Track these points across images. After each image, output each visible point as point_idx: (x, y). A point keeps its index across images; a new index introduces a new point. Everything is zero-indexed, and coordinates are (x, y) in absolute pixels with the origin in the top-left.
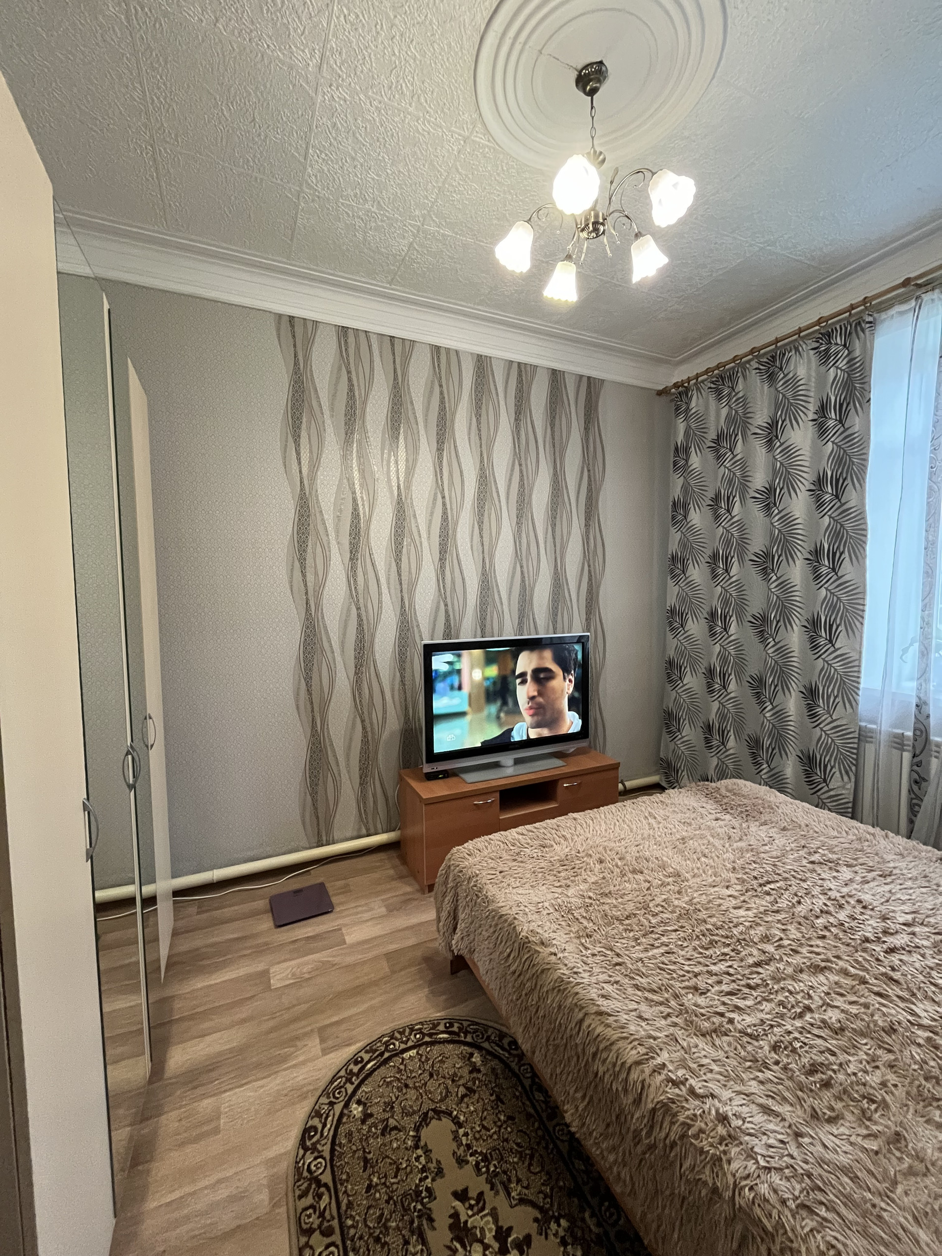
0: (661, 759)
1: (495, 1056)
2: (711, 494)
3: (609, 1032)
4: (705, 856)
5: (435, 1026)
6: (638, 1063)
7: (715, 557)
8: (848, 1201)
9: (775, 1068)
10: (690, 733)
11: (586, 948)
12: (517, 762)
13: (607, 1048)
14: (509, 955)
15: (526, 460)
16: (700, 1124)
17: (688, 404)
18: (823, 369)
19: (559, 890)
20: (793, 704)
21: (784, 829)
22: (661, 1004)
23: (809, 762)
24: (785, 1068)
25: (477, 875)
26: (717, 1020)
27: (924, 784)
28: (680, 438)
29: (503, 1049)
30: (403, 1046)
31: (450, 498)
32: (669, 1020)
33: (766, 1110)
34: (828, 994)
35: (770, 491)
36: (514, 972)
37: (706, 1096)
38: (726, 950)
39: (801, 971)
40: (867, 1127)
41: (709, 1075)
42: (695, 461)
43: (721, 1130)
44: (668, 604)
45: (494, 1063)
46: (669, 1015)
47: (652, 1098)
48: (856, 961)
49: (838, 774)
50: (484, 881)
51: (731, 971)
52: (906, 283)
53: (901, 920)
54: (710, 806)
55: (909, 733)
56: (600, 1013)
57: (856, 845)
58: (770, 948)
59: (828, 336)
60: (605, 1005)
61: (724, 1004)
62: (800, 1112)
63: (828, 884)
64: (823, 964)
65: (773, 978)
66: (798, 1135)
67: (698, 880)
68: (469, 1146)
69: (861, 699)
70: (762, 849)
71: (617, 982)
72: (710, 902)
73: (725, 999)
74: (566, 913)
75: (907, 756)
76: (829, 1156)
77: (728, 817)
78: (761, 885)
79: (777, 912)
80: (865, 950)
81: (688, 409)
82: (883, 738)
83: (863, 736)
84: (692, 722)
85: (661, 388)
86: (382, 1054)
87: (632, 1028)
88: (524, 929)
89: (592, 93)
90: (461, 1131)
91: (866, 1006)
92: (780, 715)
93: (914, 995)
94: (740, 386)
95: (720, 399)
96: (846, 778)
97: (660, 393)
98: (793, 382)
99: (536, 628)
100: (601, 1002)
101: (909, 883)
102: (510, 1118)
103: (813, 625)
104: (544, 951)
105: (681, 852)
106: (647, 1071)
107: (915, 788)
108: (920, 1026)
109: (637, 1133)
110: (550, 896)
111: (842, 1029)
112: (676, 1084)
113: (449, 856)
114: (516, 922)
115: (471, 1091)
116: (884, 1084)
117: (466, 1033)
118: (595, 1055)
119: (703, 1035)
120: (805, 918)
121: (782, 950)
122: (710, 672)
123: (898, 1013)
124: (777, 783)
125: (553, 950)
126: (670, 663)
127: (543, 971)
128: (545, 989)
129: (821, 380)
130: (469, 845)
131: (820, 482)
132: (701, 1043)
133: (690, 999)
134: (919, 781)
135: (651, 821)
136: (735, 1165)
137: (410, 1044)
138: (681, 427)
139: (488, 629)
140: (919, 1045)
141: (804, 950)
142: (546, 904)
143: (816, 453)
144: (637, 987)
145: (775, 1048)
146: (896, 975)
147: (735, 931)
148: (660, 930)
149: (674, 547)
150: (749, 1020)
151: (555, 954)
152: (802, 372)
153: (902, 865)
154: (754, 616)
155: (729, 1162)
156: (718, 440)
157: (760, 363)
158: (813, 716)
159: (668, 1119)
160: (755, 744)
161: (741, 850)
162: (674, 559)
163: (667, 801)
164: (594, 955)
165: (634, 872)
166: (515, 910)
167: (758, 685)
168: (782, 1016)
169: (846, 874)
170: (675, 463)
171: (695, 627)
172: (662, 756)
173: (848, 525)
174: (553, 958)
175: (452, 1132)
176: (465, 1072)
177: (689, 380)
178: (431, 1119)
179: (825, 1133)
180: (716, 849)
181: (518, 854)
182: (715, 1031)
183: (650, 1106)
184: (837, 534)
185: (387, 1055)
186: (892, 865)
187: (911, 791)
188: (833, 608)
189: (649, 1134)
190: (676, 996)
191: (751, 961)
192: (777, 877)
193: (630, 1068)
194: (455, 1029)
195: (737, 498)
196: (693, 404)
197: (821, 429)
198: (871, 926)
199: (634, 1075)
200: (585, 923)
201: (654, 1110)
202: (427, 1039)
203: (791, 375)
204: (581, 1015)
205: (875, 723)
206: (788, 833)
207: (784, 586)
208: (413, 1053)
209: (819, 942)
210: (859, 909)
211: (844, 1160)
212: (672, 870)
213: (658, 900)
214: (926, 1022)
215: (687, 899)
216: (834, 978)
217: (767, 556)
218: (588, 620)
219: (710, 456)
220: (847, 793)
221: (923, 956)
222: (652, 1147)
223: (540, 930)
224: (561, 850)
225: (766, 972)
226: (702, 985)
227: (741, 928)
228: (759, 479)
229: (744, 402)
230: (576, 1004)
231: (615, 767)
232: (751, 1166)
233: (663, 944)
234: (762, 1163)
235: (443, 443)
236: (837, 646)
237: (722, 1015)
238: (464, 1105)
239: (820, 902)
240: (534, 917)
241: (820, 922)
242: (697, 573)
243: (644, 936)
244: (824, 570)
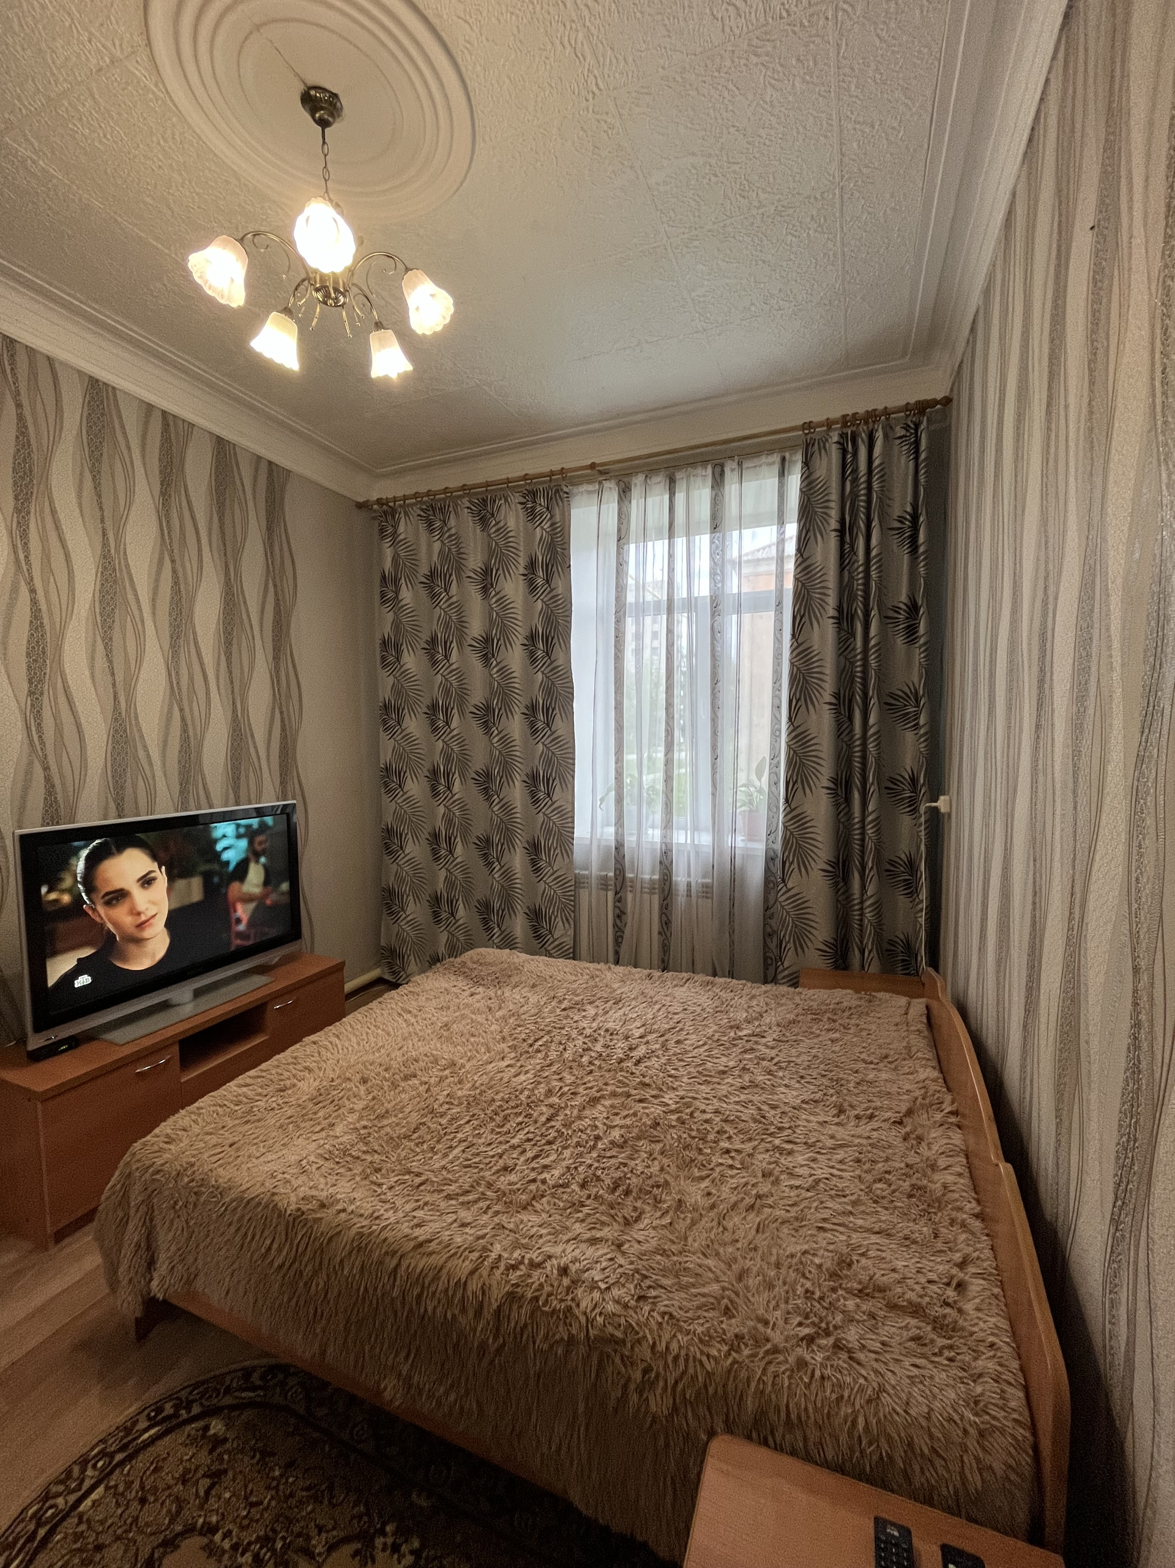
0: (383, 948)
1: (241, 1407)
2: (425, 636)
3: (434, 1260)
4: (473, 1035)
5: (128, 1430)
6: (472, 1273)
7: (433, 707)
8: (665, 1272)
9: (588, 1202)
10: (415, 910)
11: (380, 1185)
12: (198, 994)
13: (437, 1277)
14: (269, 1248)
15: (182, 557)
16: (547, 1289)
17: (395, 527)
18: (530, 525)
19: (323, 1134)
20: (518, 860)
21: (534, 986)
22: (479, 1199)
23: (536, 916)
24: (596, 1197)
25: (193, 1165)
26: (533, 1187)
27: (623, 917)
28: (388, 565)
29: (254, 1389)
30: (72, 1498)
31: (47, 593)
32: (490, 1212)
33: (593, 1241)
34: (608, 1118)
35: (487, 640)
36: (280, 1267)
37: (544, 1261)
38: (520, 1119)
39: (584, 1108)
40: (660, 1209)
41: (541, 1241)
42: (406, 595)
43: (566, 1281)
44: (382, 761)
45: (248, 1415)
46: (488, 1208)
47: (497, 1295)
48: (619, 1081)
49: (560, 923)
50: (206, 1168)
51: (531, 1136)
52: (593, 466)
53: (637, 1035)
54: (461, 983)
55: (611, 874)
56: (421, 1245)
57: (591, 983)
58: (554, 1100)
59: (534, 494)
60: (422, 1234)
61: (533, 1169)
62: (616, 1226)
63: (582, 1024)
64: (598, 1095)
65: (564, 1125)
66: (619, 1246)
67: (474, 1062)
68: (235, 1547)
69: (576, 848)
70: (522, 1011)
71: (426, 1204)
72: (492, 1079)
73: (534, 1165)
74: (341, 1157)
75: (611, 894)
76: (645, 1247)
77: (481, 989)
78: (531, 1046)
79: (550, 1065)
80: (621, 1070)
81: (395, 534)
82: (594, 881)
83: (579, 882)
84: (417, 898)
85: (361, 500)
86: (32, 1537)
87: (458, 1240)
88: (290, 1201)
89: (324, 124)
90: (218, 1537)
91: (635, 1114)
92: (508, 875)
93: (661, 1090)
94: (452, 522)
95: (432, 531)
96: (567, 925)
97: (360, 506)
98: (503, 531)
99: (208, 797)
100: (417, 1232)
101: (634, 1003)
102: (289, 1465)
103: (533, 780)
104: (327, 1214)
105: (449, 1039)
106: (485, 1273)
107: (618, 922)
108: (672, 1112)
109: (483, 1347)
110: (314, 1146)
111: (625, 1142)
112: (514, 1267)
113: (127, 1158)
114: (276, 1198)
115: (216, 1476)
116: (662, 1169)
117: (188, 1408)
118: (419, 1296)
119: (525, 1208)
120: (574, 1061)
121: (565, 1098)
122: (435, 838)
123: (657, 1110)
124: (508, 943)
125: (339, 1207)
126: (389, 832)
127: (330, 1240)
128: (338, 1259)
129: (530, 537)
130: (165, 1128)
131: (532, 637)
132: (524, 1216)
133: (503, 1182)
134: (620, 915)
135: (407, 1016)
136: (583, 1305)
137: (87, 1484)
138: (388, 553)
140: (674, 1127)
141: (581, 1089)
142: (312, 1158)
143: (528, 609)
144: (449, 1197)
145: (583, 1186)
146: (647, 1080)
147: (523, 1097)
148: (452, 1129)
149: (385, 692)
150: (556, 1173)
151: (344, 1210)
152: (511, 523)
153: (625, 989)
154: (477, 773)
155: (578, 1305)
156: (432, 575)
157: (470, 502)
158: (537, 870)
159: (515, 1307)
160: (485, 909)
161: (504, 1017)
162: (386, 707)
163: (417, 990)
164: (391, 1188)
165: (406, 1078)
166: (269, 1184)
167: (485, 845)
168: (581, 1155)
169: (591, 1011)
170: (383, 595)
171: (416, 787)
172: (383, 943)
173: (558, 683)
174: (343, 1215)
175: (203, 1548)
176: (204, 1458)
177: (395, 499)
178: (161, 1559)
179: (637, 1233)
180: (482, 1025)
181: (250, 1111)
182: (534, 1198)
183: (495, 1306)
184: (549, 690)
185: (42, 1532)
186: (619, 992)
187: (615, 925)
188: (549, 763)
189: (495, 1338)
190: (489, 1185)
191: (543, 1119)
192: (542, 1033)
193: (465, 1283)
194: (168, 1409)
195: (454, 644)
196: (401, 528)
197: (532, 587)
198: (620, 1046)
199: (474, 1285)
200: (369, 1158)
201: (499, 1308)
202: (119, 1457)
203: (502, 524)
204: (394, 1262)
205: (586, 869)
206: (538, 989)
207: (505, 740)
208: (101, 1489)
209: (590, 1078)
210: (608, 1037)
211: (654, 1243)
212: (444, 1062)
213: (441, 1099)
214: (673, 1107)
215: (469, 1085)
216: (607, 1103)
217: (488, 709)
218: (283, 783)
219: (423, 593)
220: (568, 940)
221: (658, 1057)
222: (499, 1351)
223: (314, 1192)
224: (308, 1086)
225: (557, 1124)
226: (510, 1163)
227: (526, 1093)
228: (476, 627)
229: (457, 539)
230: (387, 1253)
231: (339, 968)
232: (596, 1295)
233: (460, 1142)
234: (603, 1286)
236: (554, 799)
237: (534, 1181)
238: (212, 1500)
239: (580, 1042)
240: (299, 1182)
241: (585, 1059)
242: (414, 725)
243: (438, 1142)
244: (540, 725)
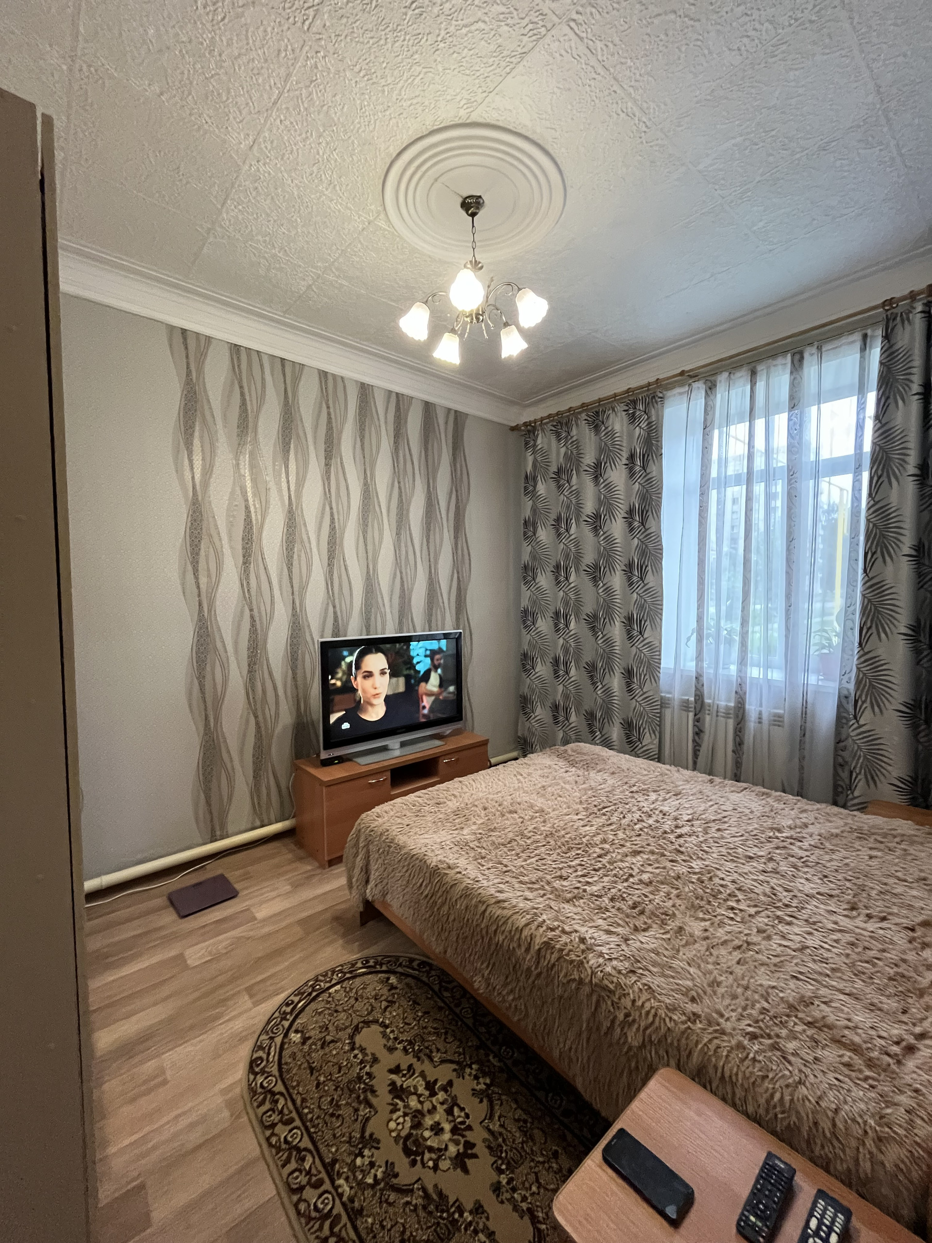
0: (519, 737)
1: (407, 975)
2: (553, 516)
3: (505, 912)
4: (560, 796)
5: (353, 965)
6: (527, 925)
7: (558, 567)
8: (655, 964)
9: (611, 910)
10: (541, 713)
11: (483, 866)
12: (403, 744)
13: (505, 923)
14: (421, 885)
15: (404, 479)
16: (569, 947)
17: (535, 441)
18: (631, 426)
19: (456, 832)
20: (616, 682)
21: (613, 773)
22: (540, 889)
23: (628, 726)
24: (619, 909)
25: (388, 831)
26: (576, 891)
27: (702, 735)
28: (529, 468)
29: (414, 969)
30: (328, 985)
31: (338, 508)
32: (545, 897)
33: (609, 932)
34: (642, 865)
35: (597, 516)
36: (426, 896)
37: (571, 932)
38: (579, 852)
39: (627, 856)
40: (664, 929)
41: (573, 922)
42: (541, 488)
43: (582, 946)
44: (522, 606)
45: (408, 980)
46: (544, 895)
47: (538, 941)
48: (659, 845)
49: (648, 734)
50: (394, 833)
51: (583, 863)
52: (682, 373)
53: (686, 819)
54: (562, 763)
55: (692, 699)
56: (499, 902)
57: (660, 778)
58: (607, 846)
59: (634, 402)
60: (501, 896)
61: (580, 882)
62: (628, 929)
63: (641, 804)
64: (640, 849)
65: (609, 863)
66: (627, 940)
67: (556, 812)
68: (396, 1039)
69: (661, 676)
70: (599, 787)
71: (507, 882)
72: (566, 824)
73: (581, 879)
74: (463, 846)
75: (691, 715)
76: (645, 946)
77: (574, 769)
78: (599, 810)
79: (611, 824)
80: (664, 839)
81: (535, 446)
82: (676, 704)
83: (664, 703)
84: (543, 705)
85: (514, 424)
86: (310, 994)
87: (521, 905)
88: (433, 861)
89: (473, 215)
90: (388, 1030)
91: (664, 868)
92: (608, 692)
93: (691, 858)
94: (574, 432)
95: (559, 440)
96: (653, 736)
97: (513, 429)
98: (611, 434)
99: (414, 626)
100: (497, 894)
101: (691, 798)
102: (425, 1013)
103: (629, 620)
104: (451, 872)
105: (543, 796)
106: (533, 928)
107: (697, 738)
108: (695, 873)
109: (529, 969)
110: (450, 837)
111: (651, 882)
112: (552, 930)
113: (359, 821)
114: (426, 858)
115: (391, 1003)
116: (674, 906)
117: (381, 965)
118: (496, 931)
119: (568, 902)
120: (629, 825)
121: (614, 847)
122: (556, 662)
123: (682, 869)
124: (607, 743)
125: (458, 870)
126: (525, 656)
127: (451, 887)
128: (454, 899)
129: (630, 435)
130: (377, 809)
131: (631, 512)
132: (566, 906)
133: (557, 884)
134: (699, 732)
135: (519, 777)
136: (591, 963)
137: (334, 982)
138: (530, 459)
139: (372, 629)
140: (693, 883)
141: (628, 844)
142: (448, 843)
143: (628, 490)
144: (521, 882)
145: (612, 899)
146: (682, 849)
147: (584, 840)
148: (532, 847)
149: (526, 558)
150: (595, 888)
151: (460, 873)
152: (617, 427)
153: (688, 787)
154: (588, 615)
155: (588, 962)
156: (559, 472)
157: (588, 415)
158: (630, 691)
159: (549, 952)
160: (590, 717)
161: (585, 789)
162: (526, 567)
163: (529, 762)
164: (489, 869)
165: (511, 812)
166: (424, 849)
167: (591, 669)
168: (615, 882)
169: (653, 796)
170: (526, 488)
171: (544, 625)
172: (519, 734)
173: (650, 546)
174: (459, 876)
175: (381, 1032)
176: (385, 991)
177: (535, 421)
178: (362, 1028)
179: (641, 937)
180: (567, 790)
181: (419, 811)
182: (575, 897)
183: (537, 947)
184: (643, 552)
185: (314, 994)
186: (680, 788)
187: (694, 741)
188: (642, 607)
189: (536, 968)
190: (548, 883)
191: (595, 855)
192: (610, 804)
193: (522, 930)
194: (371, 963)
195: (573, 521)
196: (539, 441)
197: (631, 473)
198: (668, 825)
199: (526, 932)
200: (479, 850)
201: (539, 950)
202: (348, 975)
203: (610, 428)
204: (484, 907)
205: (669, 693)
206: (616, 776)
207: (608, 590)
208: (338, 987)
209: (638, 839)
210: (661, 816)
211: (653, 946)
212: (537, 808)
213: (530, 828)
214: (697, 870)
215: (549, 825)
216: (645, 856)
217: (596, 567)
218: (458, 619)
219: (553, 485)
220: (654, 747)
221: (697, 836)
222: (539, 975)
223: (445, 859)
224: (453, 805)
225: (604, 861)
226: (565, 874)
227: (587, 837)
228: (589, 507)
229: (577, 445)
230: (480, 901)
231: (485, 743)
232: (601, 960)
233: (536, 855)
234: (607, 957)
235: (331, 459)
236: (645, 636)
237: (578, 888)
238: (387, 1013)
239: (637, 816)
240: (439, 852)
241: (637, 827)
242: (544, 580)
243: (523, 852)
244: (635, 579)
